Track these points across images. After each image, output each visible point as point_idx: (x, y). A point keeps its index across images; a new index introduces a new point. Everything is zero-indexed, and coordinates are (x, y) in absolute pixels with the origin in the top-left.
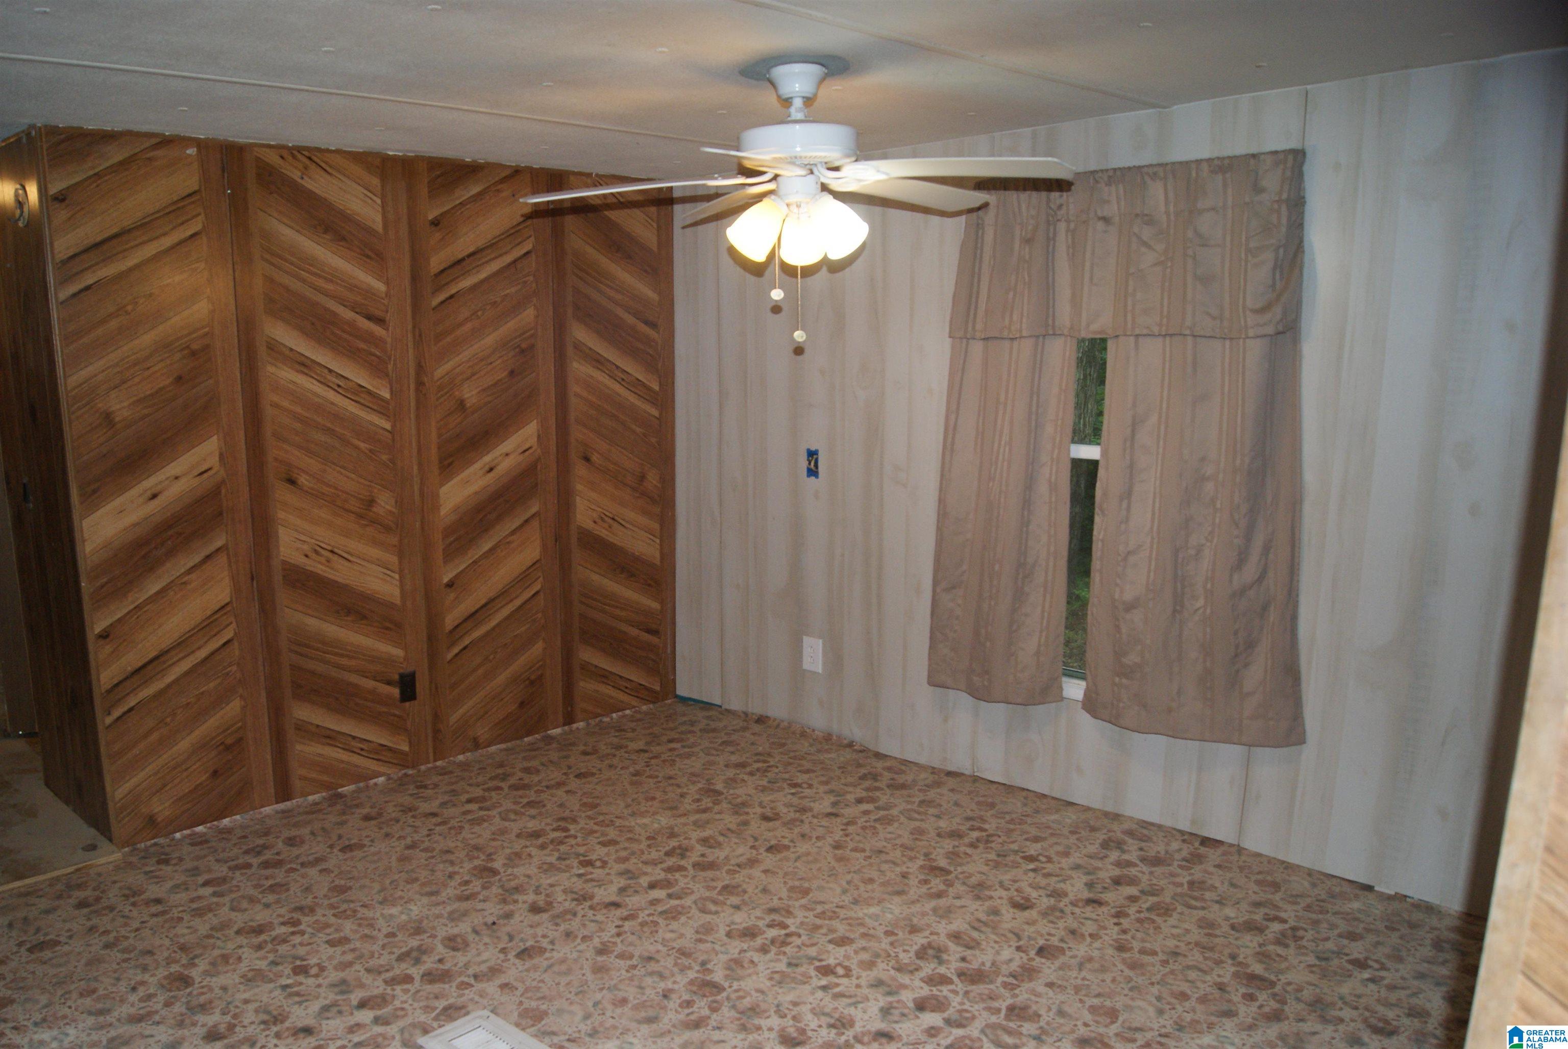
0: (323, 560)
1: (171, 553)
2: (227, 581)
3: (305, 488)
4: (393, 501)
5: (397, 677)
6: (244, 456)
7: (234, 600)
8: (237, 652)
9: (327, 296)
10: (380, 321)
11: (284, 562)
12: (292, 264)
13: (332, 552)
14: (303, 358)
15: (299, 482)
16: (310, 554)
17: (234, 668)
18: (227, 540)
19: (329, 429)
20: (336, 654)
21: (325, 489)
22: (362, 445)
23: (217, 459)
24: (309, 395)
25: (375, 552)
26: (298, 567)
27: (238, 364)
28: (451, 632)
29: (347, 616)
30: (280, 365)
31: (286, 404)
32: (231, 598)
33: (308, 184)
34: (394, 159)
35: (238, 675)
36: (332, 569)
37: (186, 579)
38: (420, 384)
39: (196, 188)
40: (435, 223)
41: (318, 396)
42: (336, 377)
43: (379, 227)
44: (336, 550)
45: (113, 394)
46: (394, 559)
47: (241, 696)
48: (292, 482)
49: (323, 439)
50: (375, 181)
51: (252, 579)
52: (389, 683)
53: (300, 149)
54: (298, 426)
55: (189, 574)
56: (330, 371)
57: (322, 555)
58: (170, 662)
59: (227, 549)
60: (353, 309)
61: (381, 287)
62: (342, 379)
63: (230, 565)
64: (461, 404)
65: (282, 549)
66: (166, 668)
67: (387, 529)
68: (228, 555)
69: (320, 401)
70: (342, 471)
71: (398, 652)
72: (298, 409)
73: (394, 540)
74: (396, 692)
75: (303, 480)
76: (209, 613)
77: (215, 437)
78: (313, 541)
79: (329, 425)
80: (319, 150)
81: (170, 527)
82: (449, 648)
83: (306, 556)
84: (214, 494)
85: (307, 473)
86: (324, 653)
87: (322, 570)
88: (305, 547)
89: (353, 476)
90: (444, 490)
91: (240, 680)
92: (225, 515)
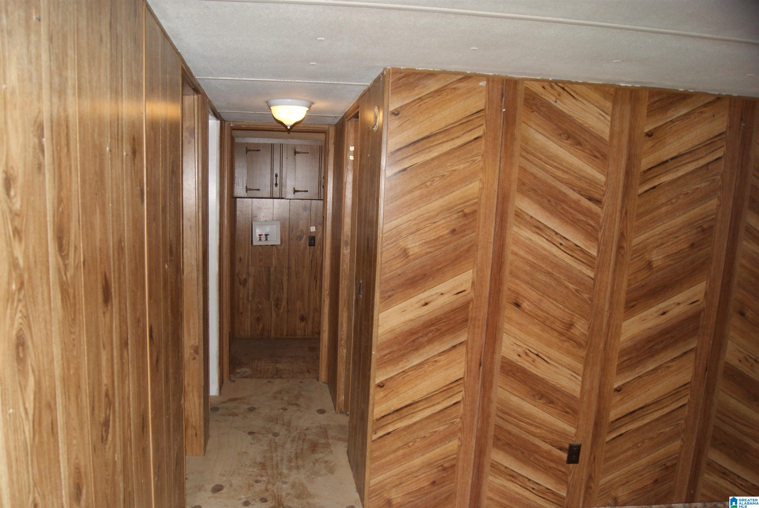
0: (530, 360)
1: (430, 341)
2: (463, 363)
3: (526, 311)
4: (586, 327)
5: (567, 446)
6: (488, 285)
7: (466, 377)
8: (462, 411)
9: (562, 182)
10: (598, 202)
11: (503, 357)
12: (541, 159)
13: (537, 355)
14: (538, 223)
15: (523, 306)
16: (521, 354)
17: (458, 420)
18: (468, 338)
19: (549, 273)
20: (528, 423)
21: (540, 313)
22: (571, 286)
23: (470, 284)
24: (540, 249)
25: (568, 360)
26: (512, 362)
27: (494, 224)
28: (612, 422)
29: (540, 399)
30: (522, 227)
31: (522, 253)
32: (464, 375)
33: (559, 106)
34: (625, 88)
35: (460, 425)
36: (536, 367)
37: (437, 359)
38: (620, 247)
39: (483, 107)
40: (649, 135)
41: (545, 250)
42: (560, 238)
43: (606, 135)
44: (540, 355)
45: (410, 238)
46: (580, 367)
47: (459, 438)
48: (518, 305)
49: (544, 279)
50: (609, 105)
51: (480, 365)
52: (561, 449)
53: (556, 82)
54: (528, 268)
55: (439, 356)
56: (557, 233)
57: (530, 357)
58: (418, 409)
59: (467, 344)
60: (579, 193)
61: (601, 178)
62: (564, 240)
63: (467, 354)
64: (649, 264)
65: (503, 348)
66: (415, 412)
67: (579, 345)
68: (467, 347)
69: (547, 253)
70: (554, 302)
71: (572, 430)
72: (530, 258)
73: (583, 353)
74: (565, 456)
75: (525, 305)
76: (448, 382)
77: (471, 271)
78: (526, 346)
79: (550, 270)
80: (571, 83)
81: (432, 325)
82: (610, 432)
83: (519, 356)
84: (465, 307)
85: (529, 301)
86: (520, 421)
87: (529, 367)
88: (520, 350)
89: (561, 306)
90: (625, 324)
91: (460, 429)
92: (469, 322)
